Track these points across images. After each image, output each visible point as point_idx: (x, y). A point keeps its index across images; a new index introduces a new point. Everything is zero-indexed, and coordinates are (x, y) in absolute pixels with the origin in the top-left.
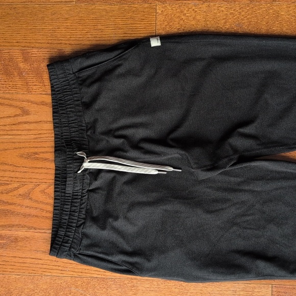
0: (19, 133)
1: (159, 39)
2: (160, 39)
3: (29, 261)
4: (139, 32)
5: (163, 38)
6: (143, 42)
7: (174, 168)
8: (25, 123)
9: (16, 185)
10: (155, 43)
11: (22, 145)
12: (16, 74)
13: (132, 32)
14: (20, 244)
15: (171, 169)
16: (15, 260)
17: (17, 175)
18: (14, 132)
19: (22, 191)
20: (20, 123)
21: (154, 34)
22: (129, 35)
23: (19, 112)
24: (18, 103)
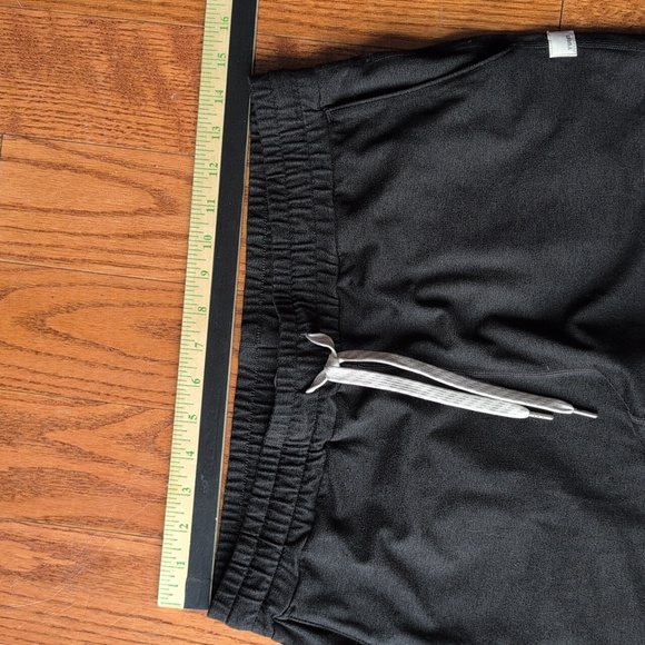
0: (144, 261)
1: (573, 36)
2: (577, 39)
3: (135, 624)
4: (512, 12)
5: (584, 36)
6: (526, 43)
7: (577, 407)
8: (164, 235)
9: (119, 407)
10: (561, 48)
11: (148, 297)
12: (150, 94)
13: (493, 11)
14: (115, 574)
15: (568, 410)
16: (96, 617)
17: (127, 379)
18: (129, 259)
19: (134, 426)
20: (147, 235)
21: (556, 23)
22: (484, 18)
23: (148, 202)
24: (149, 179)
